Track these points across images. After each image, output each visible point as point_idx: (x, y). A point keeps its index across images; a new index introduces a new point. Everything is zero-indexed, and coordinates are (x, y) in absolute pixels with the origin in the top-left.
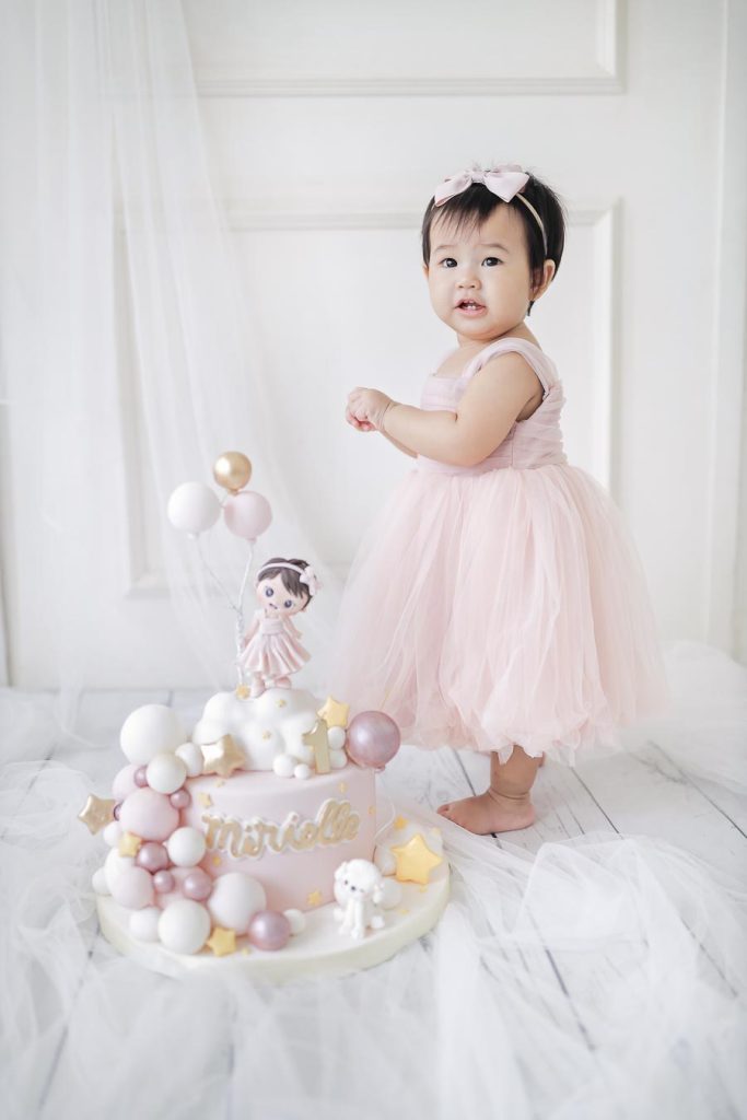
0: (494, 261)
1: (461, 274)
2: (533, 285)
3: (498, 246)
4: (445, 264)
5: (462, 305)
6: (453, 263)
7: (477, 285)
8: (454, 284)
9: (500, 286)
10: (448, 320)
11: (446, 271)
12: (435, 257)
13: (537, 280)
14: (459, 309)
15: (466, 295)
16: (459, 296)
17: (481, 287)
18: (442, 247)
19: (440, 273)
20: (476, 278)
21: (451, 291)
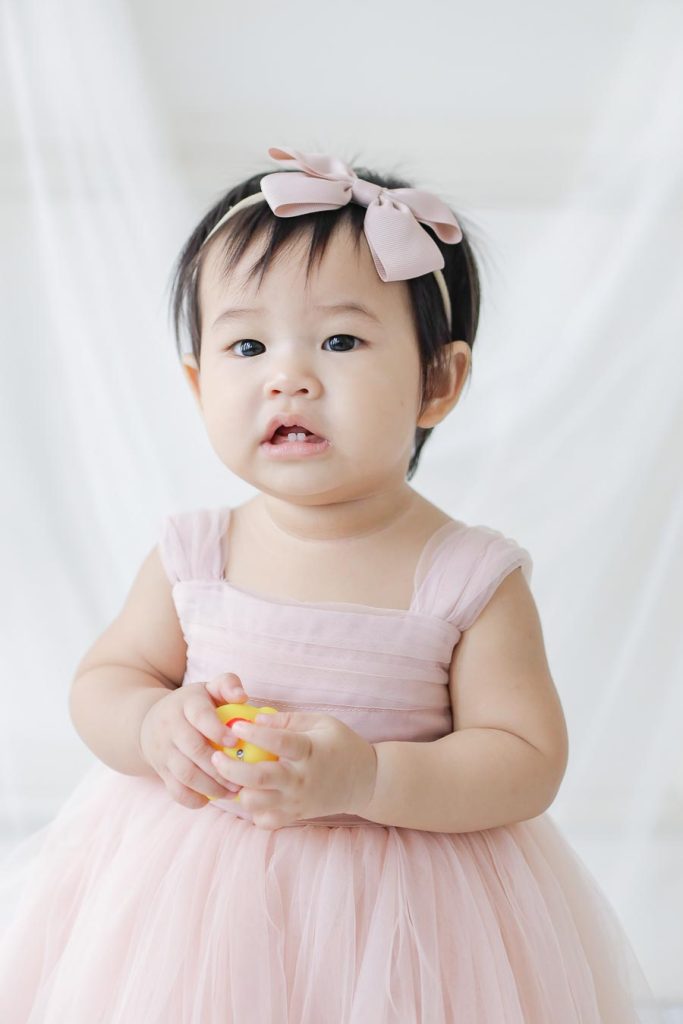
0: (346, 342)
1: (276, 367)
2: (426, 396)
3: (354, 308)
4: (239, 349)
5: (279, 434)
6: (255, 348)
7: (309, 388)
8: (261, 387)
10: (246, 470)
12: (215, 336)
14: (267, 446)
15: (286, 409)
16: (271, 414)
17: (322, 392)
18: (229, 314)
19: (224, 371)
20: (309, 374)
21: (254, 403)
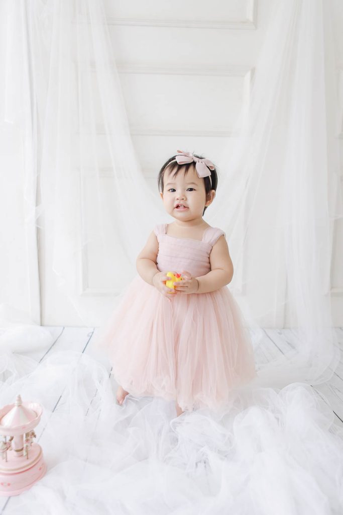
0: (191, 190)
1: (178, 194)
2: (207, 200)
3: (193, 183)
4: (171, 191)
5: (178, 207)
6: (174, 190)
7: (184, 199)
8: (175, 198)
9: (193, 199)
10: (172, 214)
11: (171, 193)
12: (166, 188)
13: (209, 198)
14: (176, 209)
15: (180, 202)
16: (176, 203)
17: (186, 199)
18: (169, 184)
19: (168, 195)
20: (184, 196)
21: (173, 201)
